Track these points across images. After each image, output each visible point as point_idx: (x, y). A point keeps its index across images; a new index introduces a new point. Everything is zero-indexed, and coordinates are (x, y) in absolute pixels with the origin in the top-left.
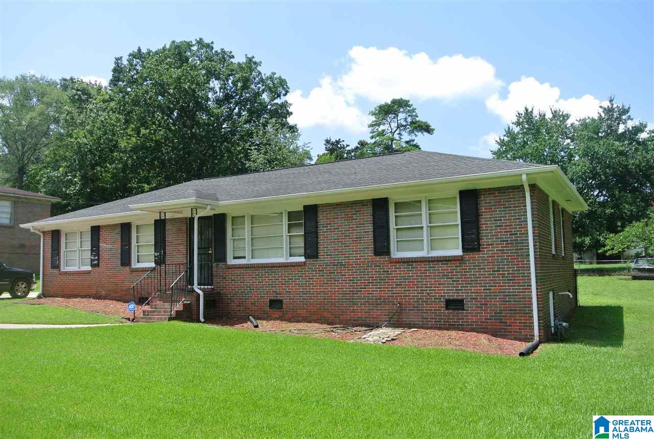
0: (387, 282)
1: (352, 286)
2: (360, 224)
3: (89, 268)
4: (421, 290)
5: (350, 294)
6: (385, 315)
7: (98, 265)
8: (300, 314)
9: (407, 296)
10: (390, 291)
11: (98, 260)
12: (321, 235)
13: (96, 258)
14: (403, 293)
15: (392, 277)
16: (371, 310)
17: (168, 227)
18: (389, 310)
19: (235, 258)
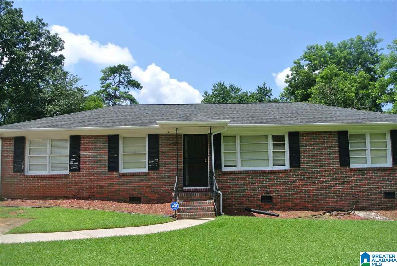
0: (349, 183)
1: (325, 185)
2: (329, 146)
3: (67, 172)
4: (370, 187)
5: (324, 191)
6: (347, 203)
7: (78, 170)
8: (287, 205)
9: (362, 191)
10: (351, 188)
11: (79, 165)
12: (302, 152)
13: (77, 163)
14: (359, 189)
15: (351, 179)
16: (338, 200)
17: (160, 140)
18: (350, 200)
19: (225, 166)
